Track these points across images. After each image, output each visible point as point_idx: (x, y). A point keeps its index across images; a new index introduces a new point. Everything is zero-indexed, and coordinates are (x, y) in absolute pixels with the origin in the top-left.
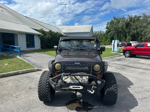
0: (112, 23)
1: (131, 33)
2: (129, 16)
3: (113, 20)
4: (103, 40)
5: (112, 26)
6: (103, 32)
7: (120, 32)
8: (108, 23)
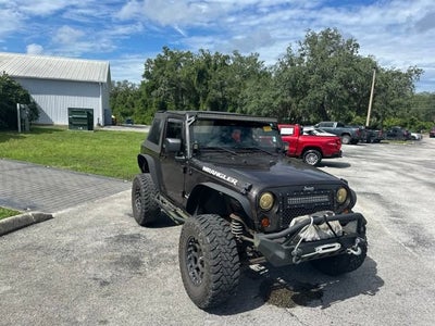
0: (160, 62)
1: (209, 98)
2: (202, 51)
3: (163, 54)
4: (136, 110)
5: (162, 73)
6: (133, 85)
7: (183, 90)
8: (149, 61)
